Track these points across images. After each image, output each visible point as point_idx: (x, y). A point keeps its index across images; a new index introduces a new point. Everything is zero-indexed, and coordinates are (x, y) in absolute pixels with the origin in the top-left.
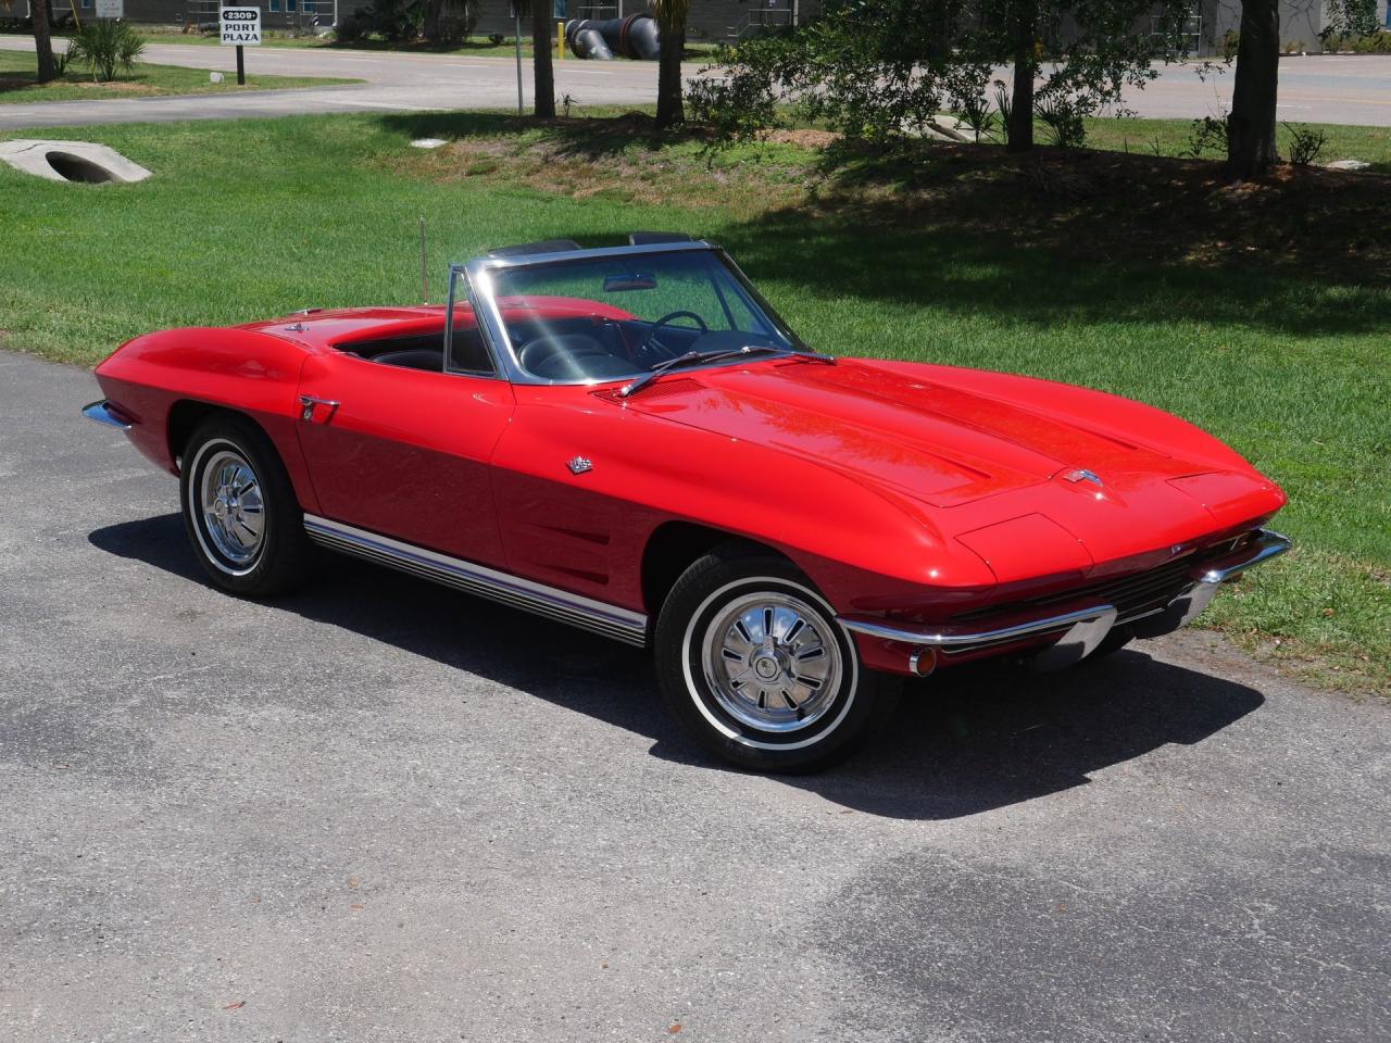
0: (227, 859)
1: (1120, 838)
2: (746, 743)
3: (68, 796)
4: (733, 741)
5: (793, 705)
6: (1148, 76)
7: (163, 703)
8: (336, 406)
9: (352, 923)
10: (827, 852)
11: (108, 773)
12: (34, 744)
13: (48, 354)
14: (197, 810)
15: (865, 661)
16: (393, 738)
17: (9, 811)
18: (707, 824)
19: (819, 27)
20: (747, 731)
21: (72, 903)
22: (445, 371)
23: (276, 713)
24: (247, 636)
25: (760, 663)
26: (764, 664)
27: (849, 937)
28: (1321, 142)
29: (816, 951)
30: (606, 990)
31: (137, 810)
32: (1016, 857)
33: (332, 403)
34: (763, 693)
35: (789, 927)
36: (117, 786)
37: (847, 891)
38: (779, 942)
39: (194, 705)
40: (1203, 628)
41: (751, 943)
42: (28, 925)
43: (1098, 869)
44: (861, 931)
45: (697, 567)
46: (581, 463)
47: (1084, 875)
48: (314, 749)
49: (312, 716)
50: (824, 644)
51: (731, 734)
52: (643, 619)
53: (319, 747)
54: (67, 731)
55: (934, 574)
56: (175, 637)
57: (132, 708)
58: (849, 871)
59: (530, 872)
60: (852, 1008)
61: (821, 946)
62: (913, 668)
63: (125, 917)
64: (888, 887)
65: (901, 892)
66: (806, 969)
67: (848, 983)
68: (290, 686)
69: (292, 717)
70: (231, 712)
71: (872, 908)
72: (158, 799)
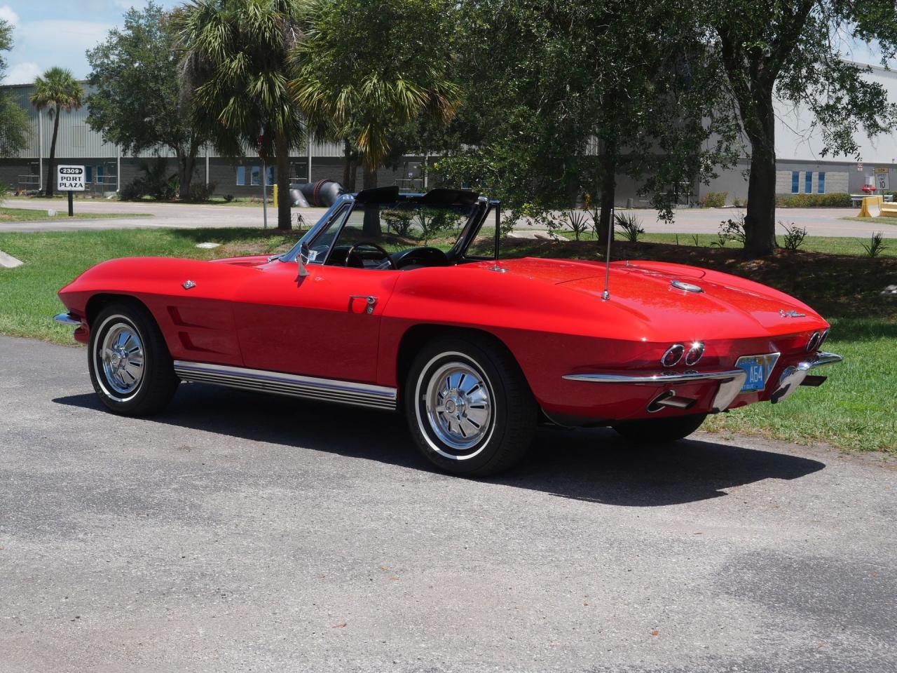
0: (288, 558)
1: (889, 544)
3: (158, 530)
6: (711, 177)
7: (195, 487)
9: (396, 588)
10: (699, 551)
11: (179, 519)
12: (117, 505)
14: (252, 535)
16: (365, 502)
17: (119, 537)
18: (607, 539)
19: (493, 146)
21: (192, 579)
23: (278, 491)
24: (232, 458)
27: (742, 588)
28: (805, 234)
29: (726, 596)
30: (594, 616)
31: (210, 536)
32: (826, 553)
35: (699, 585)
36: (188, 524)
37: (726, 569)
38: (697, 591)
39: (217, 489)
41: (678, 593)
42: (168, 589)
43: (886, 558)
44: (749, 586)
47: (879, 561)
48: (314, 507)
49: (303, 492)
53: (319, 506)
54: (136, 498)
56: (182, 458)
57: (175, 490)
58: (721, 560)
59: (503, 562)
60: (770, 621)
61: (727, 593)
63: (234, 586)
64: (752, 566)
65: (763, 569)
66: (725, 604)
67: (758, 610)
68: (278, 479)
69: (289, 493)
70: (246, 491)
71: (748, 576)
72: (221, 530)
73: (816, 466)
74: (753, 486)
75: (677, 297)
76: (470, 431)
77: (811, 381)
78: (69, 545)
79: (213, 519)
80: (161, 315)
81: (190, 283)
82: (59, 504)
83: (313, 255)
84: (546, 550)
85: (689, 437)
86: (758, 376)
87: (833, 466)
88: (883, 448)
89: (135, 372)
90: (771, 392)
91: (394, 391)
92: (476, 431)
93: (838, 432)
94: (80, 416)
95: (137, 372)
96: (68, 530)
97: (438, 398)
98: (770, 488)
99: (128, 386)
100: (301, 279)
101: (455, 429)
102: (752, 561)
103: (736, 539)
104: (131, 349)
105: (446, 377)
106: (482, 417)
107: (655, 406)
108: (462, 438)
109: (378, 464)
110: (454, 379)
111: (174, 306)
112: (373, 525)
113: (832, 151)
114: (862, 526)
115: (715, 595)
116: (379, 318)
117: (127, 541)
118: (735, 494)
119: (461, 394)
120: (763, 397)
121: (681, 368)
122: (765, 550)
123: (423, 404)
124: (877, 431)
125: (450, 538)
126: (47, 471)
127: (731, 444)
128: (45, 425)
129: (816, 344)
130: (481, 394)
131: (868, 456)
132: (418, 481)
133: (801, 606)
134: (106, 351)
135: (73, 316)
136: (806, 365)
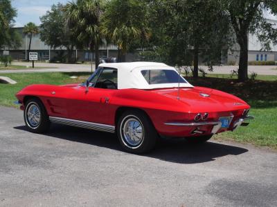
3: (35, 171)
7: (50, 157)
11: (43, 167)
12: (25, 163)
23: (75, 158)
27: (213, 192)
29: (208, 194)
30: (165, 200)
31: (51, 173)
32: (243, 180)
35: (200, 191)
36: (45, 169)
37: (210, 185)
38: (199, 193)
39: (57, 157)
43: (261, 182)
44: (215, 191)
47: (259, 183)
53: (87, 163)
56: (48, 147)
57: (44, 157)
58: (209, 182)
63: (54, 189)
64: (218, 184)
65: (222, 185)
66: (207, 197)
67: (217, 199)
68: (77, 154)
69: (79, 159)
70: (66, 158)
71: (216, 188)
72: (55, 171)
73: (245, 151)
74: (225, 157)
75: (202, 98)
76: (137, 140)
77: (244, 124)
78: (7, 175)
79: (53, 167)
80: (45, 102)
81: (54, 93)
82: (7, 162)
83: (91, 84)
85: (208, 141)
86: (226, 123)
87: (251, 151)
88: (268, 145)
89: (37, 119)
90: (231, 128)
91: (114, 127)
92: (138, 140)
93: (255, 140)
94: (20, 133)
95: (38, 120)
96: (7, 170)
97: (127, 129)
98: (229, 158)
99: (35, 124)
100: (86, 92)
101: (132, 139)
102: (218, 183)
103: (215, 175)
104: (36, 112)
105: (129, 123)
106: (140, 135)
107: (193, 132)
108: (134, 142)
109: (108, 149)
110: (132, 123)
111: (49, 100)
112: (103, 170)
114: (256, 171)
115: (205, 194)
116: (109, 104)
117: (25, 175)
118: (218, 160)
119: (134, 128)
120: (229, 129)
121: (201, 121)
122: (224, 179)
123: (122, 131)
124: (267, 139)
125: (125, 174)
126: (6, 151)
127: (221, 143)
128: (9, 136)
129: (246, 113)
130: (140, 128)
131: (263, 148)
132: (120, 155)
133: (230, 198)
134: (29, 113)
135: (20, 102)
136: (242, 120)
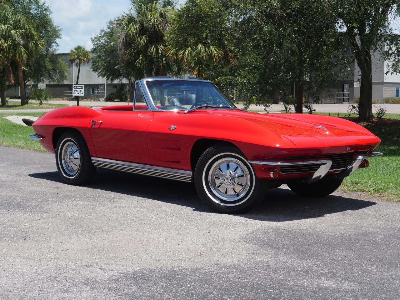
0: (65, 226)
1: (335, 225)
2: (222, 204)
3: (18, 215)
4: (218, 204)
5: (236, 192)
7: (48, 201)
8: (102, 123)
9: (102, 237)
10: (246, 226)
11: (31, 212)
12: (9, 207)
13: (19, 147)
14: (57, 218)
15: (257, 176)
16: (116, 207)
20: (222, 201)
21: (17, 232)
22: (133, 110)
23: (81, 203)
25: (226, 179)
26: (227, 179)
27: (253, 240)
28: (385, 111)
29: (243, 242)
30: (179, 248)
32: (303, 228)
33: (101, 122)
34: (227, 189)
35: (235, 238)
36: (33, 214)
37: (252, 233)
38: (232, 240)
39: (56, 201)
40: (357, 191)
41: (223, 241)
43: (329, 230)
44: (257, 239)
45: (207, 151)
46: (173, 127)
47: (325, 231)
49: (92, 203)
50: (245, 173)
51: (217, 202)
52: (191, 173)
54: (19, 204)
55: (278, 145)
56: (52, 191)
57: (38, 202)
58: (253, 229)
59: (156, 229)
60: (254, 252)
61: (245, 241)
62: (272, 176)
63: (33, 235)
64: (265, 232)
65: (269, 233)
66: (240, 245)
67: (253, 247)
68: (86, 198)
69: (86, 203)
70: (68, 202)
71: (261, 235)
72: (45, 216)
79: (45, 212)
84: (179, 225)
88: (362, 191)
102: (267, 230)
112: (112, 215)
113: (391, 72)
115: (240, 242)
122: (277, 226)
125: (141, 220)
133: (273, 246)
